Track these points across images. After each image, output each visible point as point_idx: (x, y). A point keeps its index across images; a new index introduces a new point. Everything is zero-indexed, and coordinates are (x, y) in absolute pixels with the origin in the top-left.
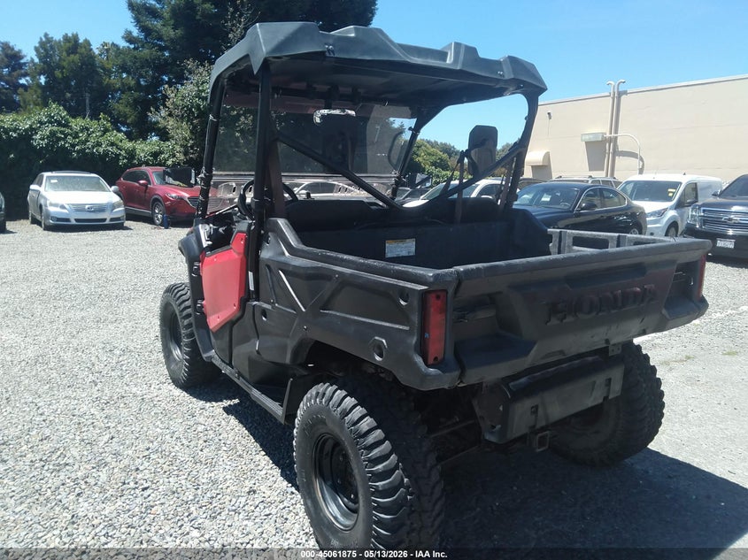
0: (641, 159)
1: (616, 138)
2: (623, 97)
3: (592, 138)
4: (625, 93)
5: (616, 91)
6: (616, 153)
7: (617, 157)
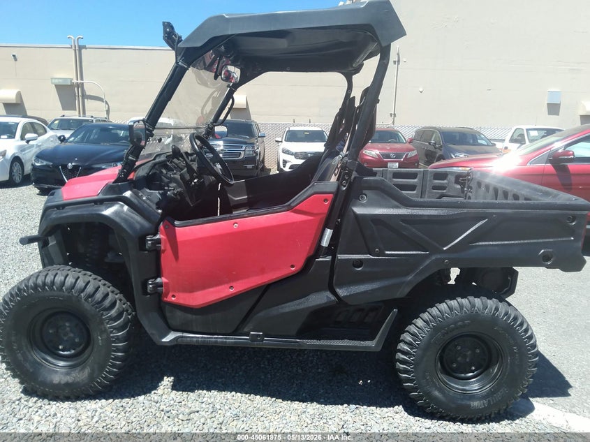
0: (107, 103)
1: (82, 84)
2: (83, 51)
3: (61, 82)
4: (84, 47)
5: (77, 45)
6: (84, 96)
7: (86, 100)
